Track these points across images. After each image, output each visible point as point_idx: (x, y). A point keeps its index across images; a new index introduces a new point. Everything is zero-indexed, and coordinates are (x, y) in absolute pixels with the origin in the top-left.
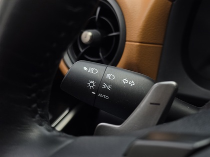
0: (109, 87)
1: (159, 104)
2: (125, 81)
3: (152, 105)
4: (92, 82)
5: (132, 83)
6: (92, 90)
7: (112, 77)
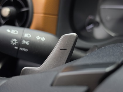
0: (27, 43)
1: (66, 49)
2: (38, 38)
3: (61, 50)
4: (15, 40)
5: (43, 39)
6: (15, 46)
7: (29, 36)
